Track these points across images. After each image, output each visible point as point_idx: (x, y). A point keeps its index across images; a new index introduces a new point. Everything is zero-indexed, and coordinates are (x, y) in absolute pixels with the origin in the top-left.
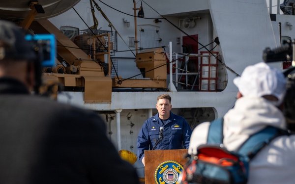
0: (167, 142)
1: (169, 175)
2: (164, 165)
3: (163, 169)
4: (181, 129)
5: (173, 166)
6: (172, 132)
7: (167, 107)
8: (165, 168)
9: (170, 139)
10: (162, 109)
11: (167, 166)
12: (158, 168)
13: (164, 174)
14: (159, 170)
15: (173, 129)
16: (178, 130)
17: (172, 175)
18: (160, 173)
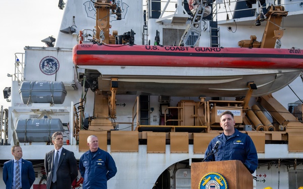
0: (227, 156)
1: (211, 187)
2: (207, 177)
3: (206, 181)
4: (243, 144)
5: (215, 177)
6: (233, 147)
7: (230, 121)
8: (208, 180)
9: (230, 153)
10: (226, 124)
11: (210, 178)
12: (202, 180)
13: (207, 186)
14: (203, 181)
15: (235, 143)
16: (240, 144)
17: (214, 187)
18: (203, 185)
